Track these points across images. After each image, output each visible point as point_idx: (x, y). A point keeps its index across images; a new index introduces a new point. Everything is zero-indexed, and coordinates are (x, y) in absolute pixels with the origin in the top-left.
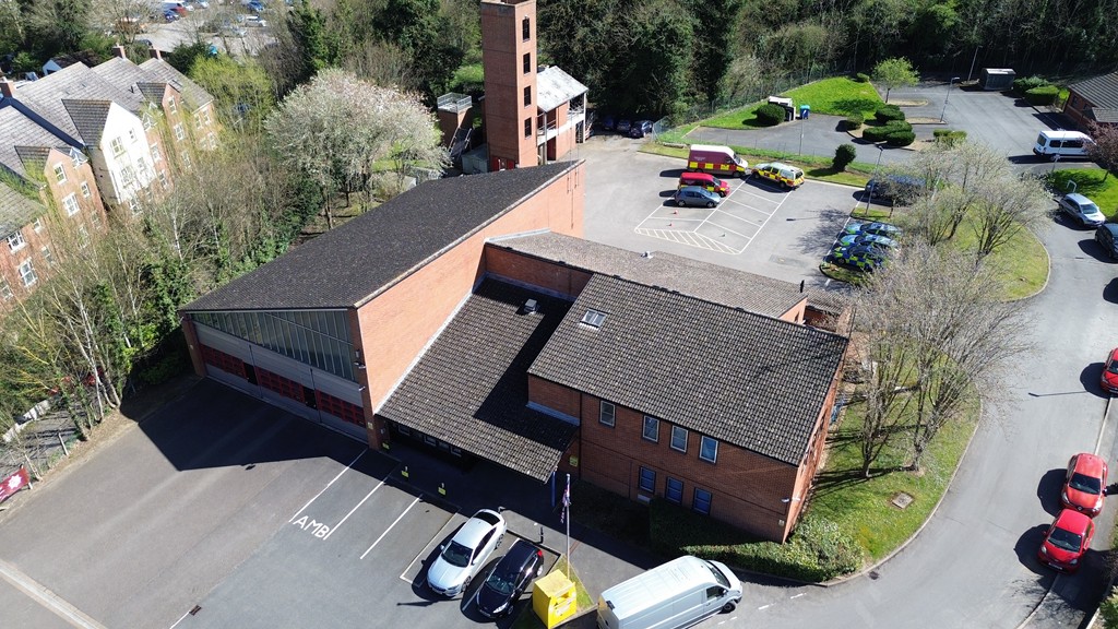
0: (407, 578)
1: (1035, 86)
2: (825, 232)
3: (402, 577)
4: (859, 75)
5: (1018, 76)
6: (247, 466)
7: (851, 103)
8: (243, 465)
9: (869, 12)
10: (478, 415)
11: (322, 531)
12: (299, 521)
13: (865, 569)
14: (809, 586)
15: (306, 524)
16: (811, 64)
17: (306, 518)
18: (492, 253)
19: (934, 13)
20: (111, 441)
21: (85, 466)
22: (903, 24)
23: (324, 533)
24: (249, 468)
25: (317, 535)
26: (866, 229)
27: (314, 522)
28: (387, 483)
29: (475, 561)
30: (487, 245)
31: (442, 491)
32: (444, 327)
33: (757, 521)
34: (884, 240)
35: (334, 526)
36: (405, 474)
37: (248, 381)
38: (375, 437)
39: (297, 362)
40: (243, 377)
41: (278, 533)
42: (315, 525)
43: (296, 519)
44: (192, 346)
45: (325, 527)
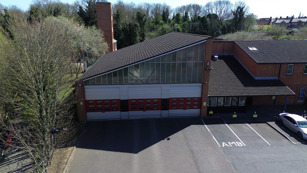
0: (296, 143)
6: (166, 139)
8: (164, 139)
10: (245, 86)
12: (223, 145)
15: (228, 144)
17: (223, 143)
23: (238, 144)
24: (169, 139)
25: (239, 146)
27: (229, 143)
28: (228, 123)
31: (255, 116)
35: (239, 141)
36: (235, 116)
37: (121, 111)
38: (206, 110)
39: (162, 85)
40: (117, 110)
41: (224, 152)
42: (232, 143)
43: (221, 145)
44: (81, 103)
45: (237, 142)
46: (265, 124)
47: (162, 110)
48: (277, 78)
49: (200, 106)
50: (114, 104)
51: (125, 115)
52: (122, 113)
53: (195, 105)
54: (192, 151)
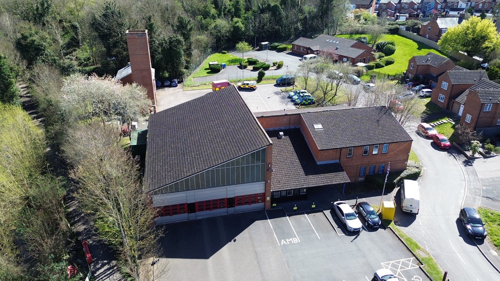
0: (341, 234)
1: (278, 46)
2: (283, 98)
3: (339, 235)
4: (223, 51)
5: (270, 44)
6: (233, 241)
7: (233, 60)
8: (231, 241)
10: (306, 174)
12: (282, 243)
15: (286, 242)
17: (283, 241)
19: (238, 26)
23: (296, 240)
24: (235, 241)
25: (295, 242)
26: (296, 93)
27: (287, 240)
28: (289, 216)
31: (313, 206)
33: (399, 166)
34: (305, 94)
35: (295, 237)
36: (295, 208)
37: (189, 213)
38: (269, 204)
39: (227, 187)
40: (184, 213)
41: (282, 250)
42: (290, 240)
43: (280, 243)
45: (293, 239)
46: (321, 213)
47: (228, 207)
48: (338, 161)
49: (264, 200)
50: (182, 207)
51: (192, 216)
52: (190, 214)
53: (259, 199)
54: (256, 252)
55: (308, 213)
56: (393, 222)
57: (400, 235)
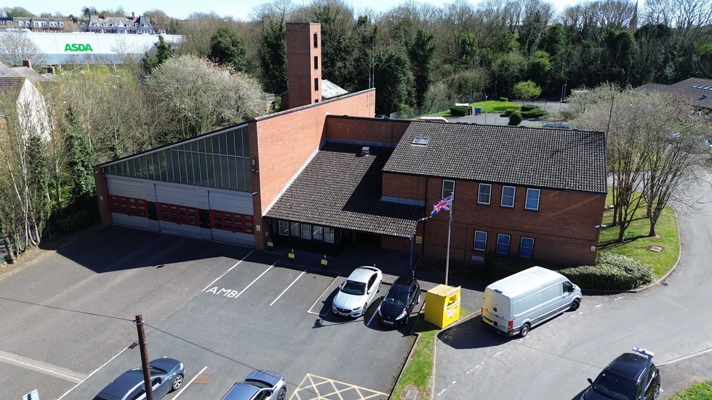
0: (313, 312)
3: (309, 311)
4: (501, 98)
9: (501, 66)
10: (345, 209)
11: (232, 293)
12: (210, 290)
13: (657, 281)
14: (623, 294)
15: (217, 291)
16: (473, 92)
17: (216, 288)
18: (331, 121)
19: (538, 63)
20: (35, 261)
21: (15, 275)
22: (521, 71)
24: (160, 267)
25: (228, 296)
27: (224, 289)
28: (276, 266)
29: (369, 291)
30: (328, 117)
31: (324, 262)
32: (303, 168)
33: (572, 253)
35: (240, 290)
36: (291, 256)
37: (150, 218)
38: (261, 239)
39: (197, 187)
40: (145, 216)
41: (195, 298)
42: (226, 291)
43: (207, 290)
44: (101, 197)
45: (234, 291)
46: (332, 278)
47: (202, 226)
48: (422, 203)
49: (253, 232)
50: (141, 205)
51: (155, 225)
52: (151, 221)
53: (247, 227)
55: (308, 272)
56: (438, 332)
57: (416, 352)
